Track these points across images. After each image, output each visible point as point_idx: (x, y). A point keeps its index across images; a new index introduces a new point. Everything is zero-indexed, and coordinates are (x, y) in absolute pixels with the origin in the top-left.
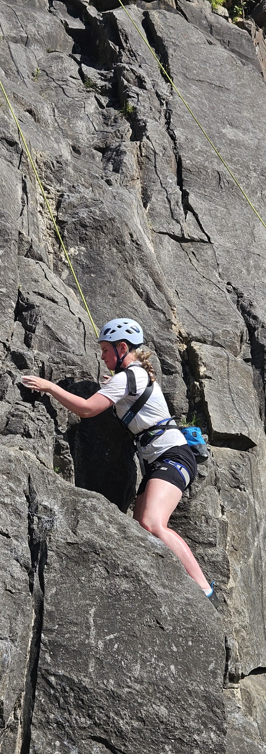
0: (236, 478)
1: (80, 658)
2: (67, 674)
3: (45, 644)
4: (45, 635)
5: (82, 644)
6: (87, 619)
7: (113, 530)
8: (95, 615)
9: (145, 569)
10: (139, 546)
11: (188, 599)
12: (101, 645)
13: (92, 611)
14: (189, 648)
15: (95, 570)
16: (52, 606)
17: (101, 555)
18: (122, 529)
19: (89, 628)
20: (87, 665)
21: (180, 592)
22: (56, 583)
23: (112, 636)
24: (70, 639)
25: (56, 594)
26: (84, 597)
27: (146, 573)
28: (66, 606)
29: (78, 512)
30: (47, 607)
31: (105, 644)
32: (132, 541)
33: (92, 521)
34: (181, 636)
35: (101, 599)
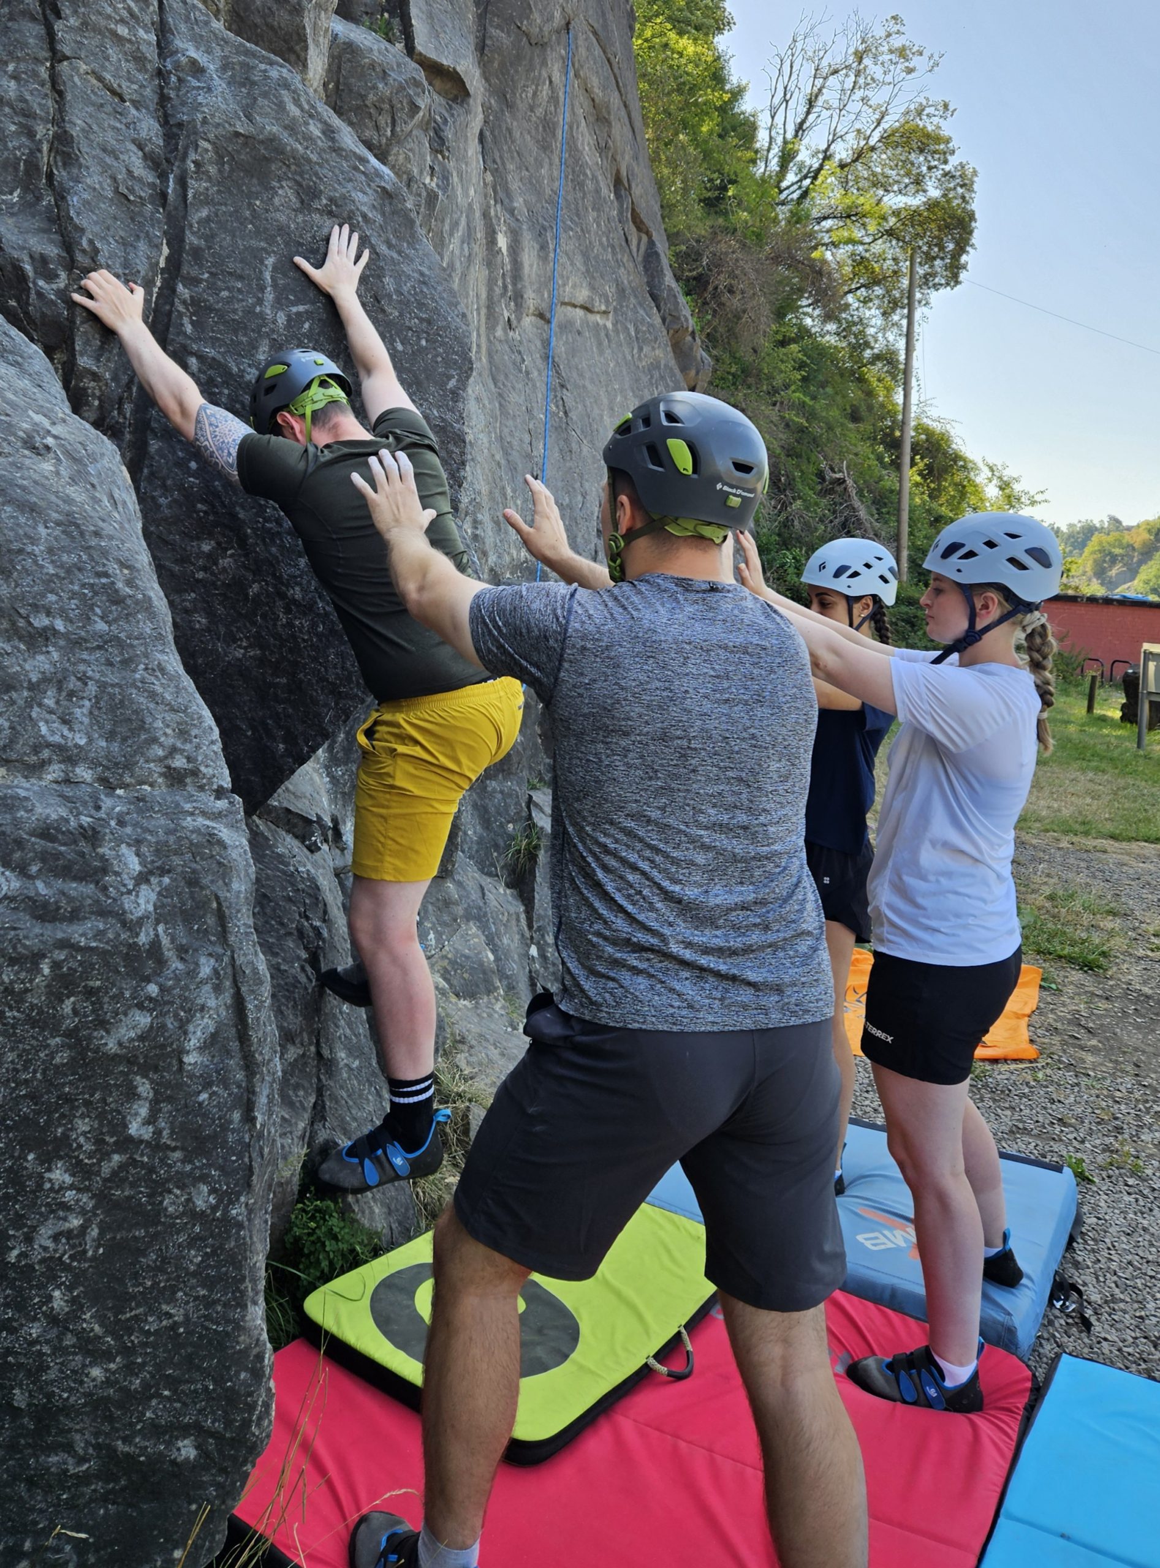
1: (245, 335)
2: (220, 358)
3: (184, 302)
4: (184, 286)
5: (249, 312)
6: (261, 272)
7: (315, 130)
8: (275, 269)
9: (365, 209)
10: (356, 168)
11: (422, 274)
12: (282, 319)
13: (270, 261)
14: (421, 350)
15: (280, 192)
16: (200, 238)
17: (293, 167)
18: (329, 132)
19: (262, 289)
20: (256, 348)
21: (412, 260)
22: (207, 201)
23: (301, 308)
24: (229, 301)
25: (208, 220)
26: (257, 233)
27: (364, 216)
28: (224, 243)
29: (253, 83)
30: (191, 238)
31: (289, 319)
32: (346, 158)
33: (281, 106)
34: (410, 329)
35: (287, 244)
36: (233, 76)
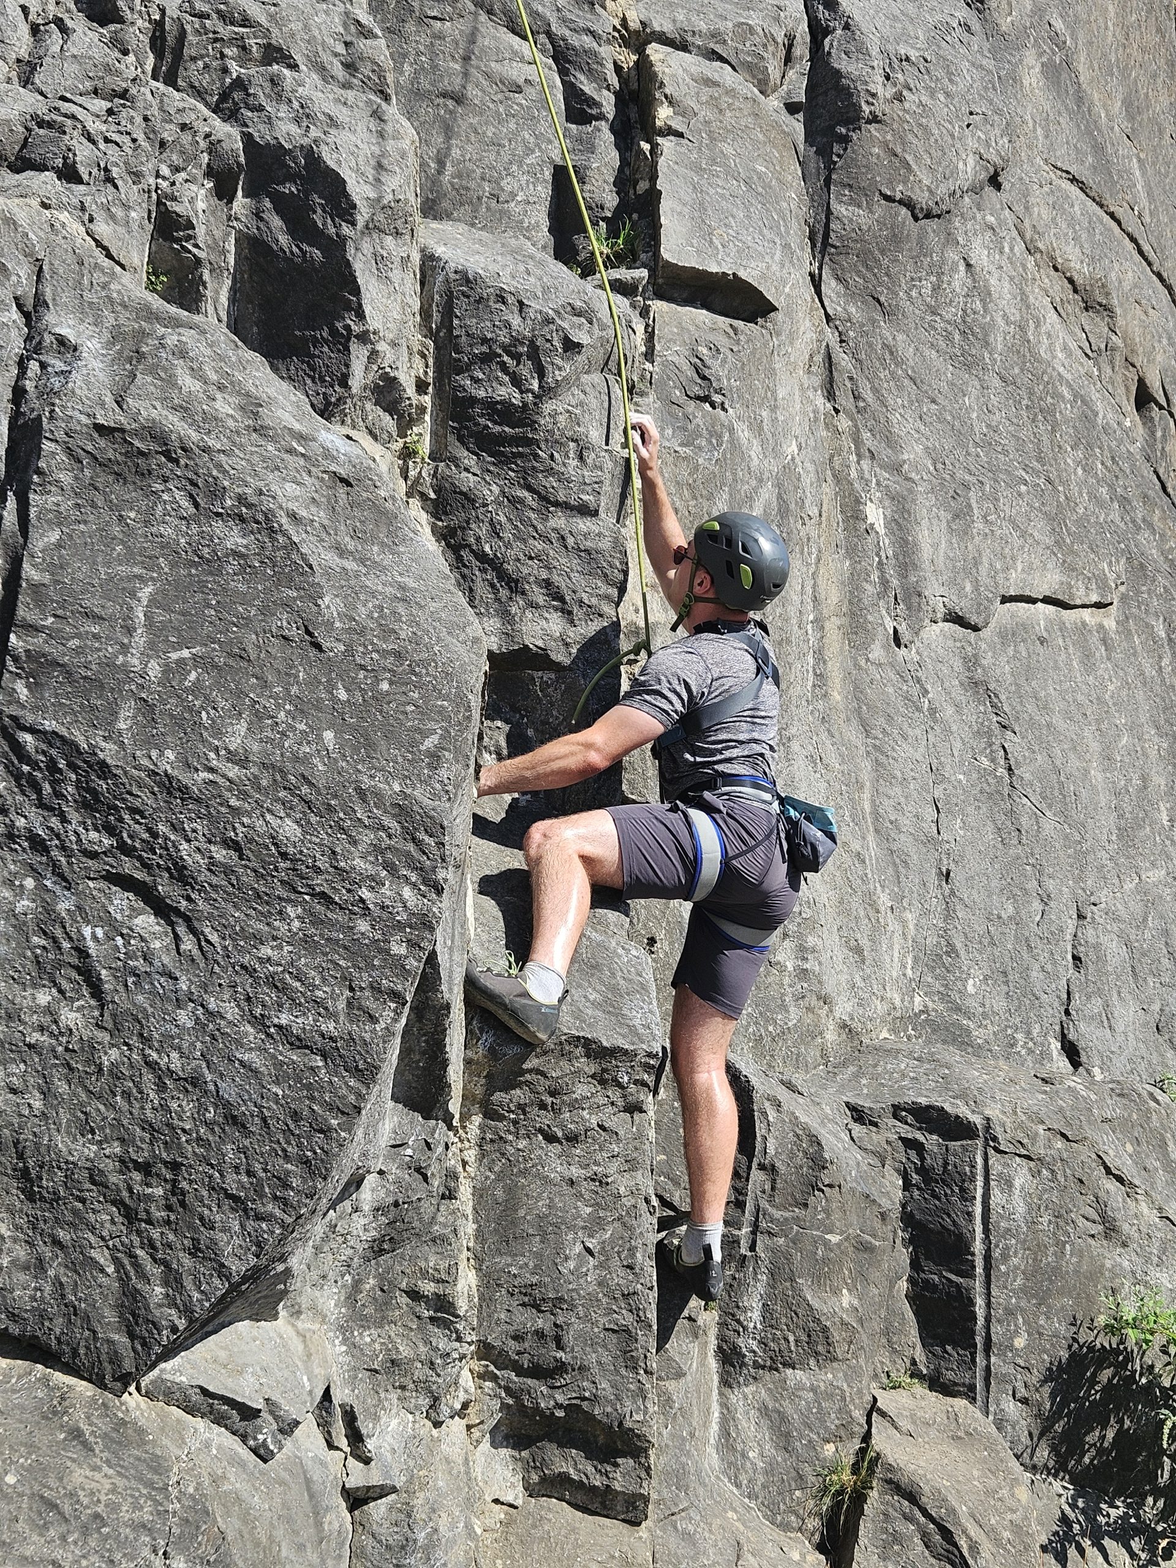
0: (704, 378)
1: (100, 697)
2: (64, 732)
3: (16, 659)
4: (19, 637)
5: (109, 664)
6: (130, 609)
7: (224, 406)
8: (152, 601)
9: (292, 506)
10: (291, 451)
11: (402, 588)
12: (154, 670)
13: (145, 593)
14: (379, 698)
15: (165, 497)
16: (43, 571)
17: (182, 462)
18: (252, 406)
19: (130, 631)
20: (115, 714)
21: (384, 569)
22: (60, 520)
23: (185, 653)
24: (78, 651)
25: (59, 545)
26: (129, 557)
27: (293, 516)
28: (79, 575)
29: (140, 355)
30: (29, 571)
31: (167, 670)
32: (273, 439)
33: (171, 381)
34: (363, 667)
35: (173, 565)
36: (120, 352)
